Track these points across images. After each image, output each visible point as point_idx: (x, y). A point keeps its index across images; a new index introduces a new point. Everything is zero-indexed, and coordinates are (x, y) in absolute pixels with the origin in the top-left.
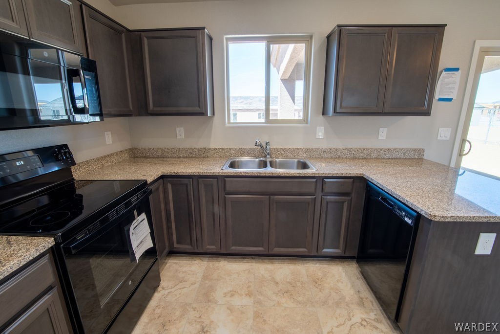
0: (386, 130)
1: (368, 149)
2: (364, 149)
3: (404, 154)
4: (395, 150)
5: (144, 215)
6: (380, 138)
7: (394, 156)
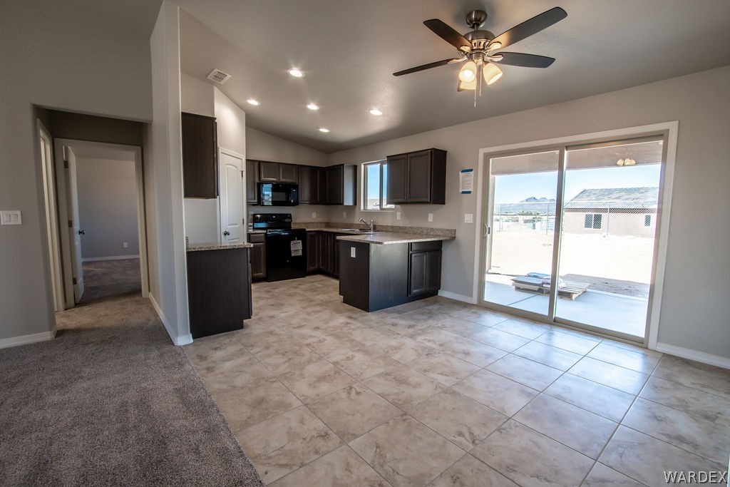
0: (432, 214)
3: (442, 232)
5: (300, 241)
6: (429, 220)
7: (436, 233)
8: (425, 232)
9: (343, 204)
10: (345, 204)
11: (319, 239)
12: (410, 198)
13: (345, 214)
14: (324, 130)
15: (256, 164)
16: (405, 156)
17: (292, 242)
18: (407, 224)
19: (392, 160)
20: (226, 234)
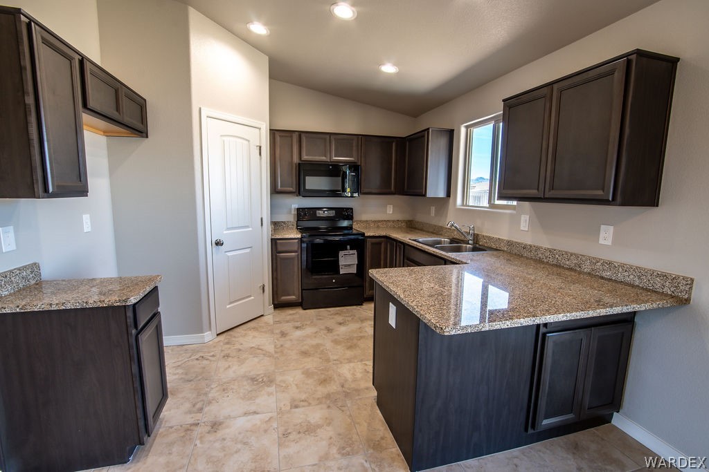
0: (611, 229)
1: (577, 256)
2: (571, 255)
3: (639, 277)
4: (622, 265)
5: (355, 252)
6: (601, 241)
7: (620, 277)
8: (587, 268)
9: (425, 195)
10: (430, 194)
11: (386, 249)
12: (552, 188)
13: (433, 209)
14: (389, 69)
15: (295, 137)
16: (545, 90)
17: (341, 253)
18: (543, 241)
19: (513, 105)
20: (219, 243)
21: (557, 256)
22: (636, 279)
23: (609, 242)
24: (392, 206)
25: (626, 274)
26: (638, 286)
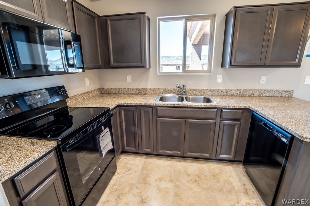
1: (252, 90)
2: (250, 90)
3: (278, 93)
4: (272, 91)
5: (108, 129)
6: (261, 82)
7: (271, 95)
8: (256, 94)
9: (145, 67)
21: (242, 92)
22: (277, 94)
23: (264, 83)
24: (88, 79)
25: (274, 93)
26: (277, 96)
